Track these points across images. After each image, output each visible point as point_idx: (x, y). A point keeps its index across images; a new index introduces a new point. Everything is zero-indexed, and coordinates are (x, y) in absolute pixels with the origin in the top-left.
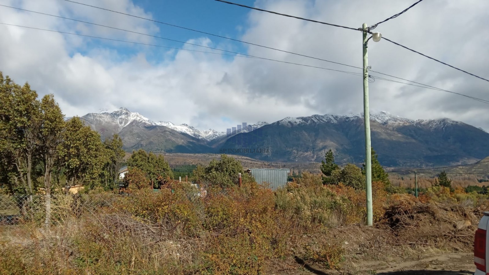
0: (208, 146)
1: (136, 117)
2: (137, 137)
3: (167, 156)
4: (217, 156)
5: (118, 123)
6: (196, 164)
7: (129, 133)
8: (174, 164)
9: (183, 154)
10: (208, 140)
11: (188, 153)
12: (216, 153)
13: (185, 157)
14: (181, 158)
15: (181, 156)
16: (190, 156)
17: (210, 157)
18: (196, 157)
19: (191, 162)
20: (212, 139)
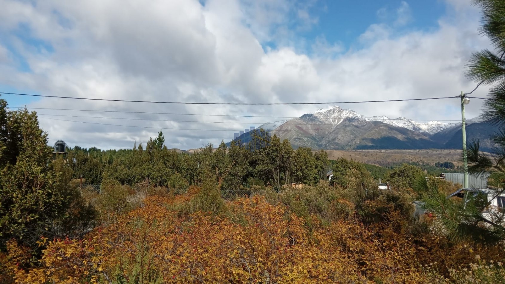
0: (431, 140)
1: (348, 114)
2: (351, 135)
3: (383, 153)
4: (442, 152)
5: (332, 121)
6: (417, 161)
7: (342, 131)
8: (391, 161)
9: (401, 150)
10: (432, 133)
11: (407, 149)
12: (441, 148)
13: (403, 154)
14: (399, 155)
15: (398, 153)
16: (409, 153)
17: (435, 152)
18: (416, 153)
19: (411, 159)
20: (436, 132)
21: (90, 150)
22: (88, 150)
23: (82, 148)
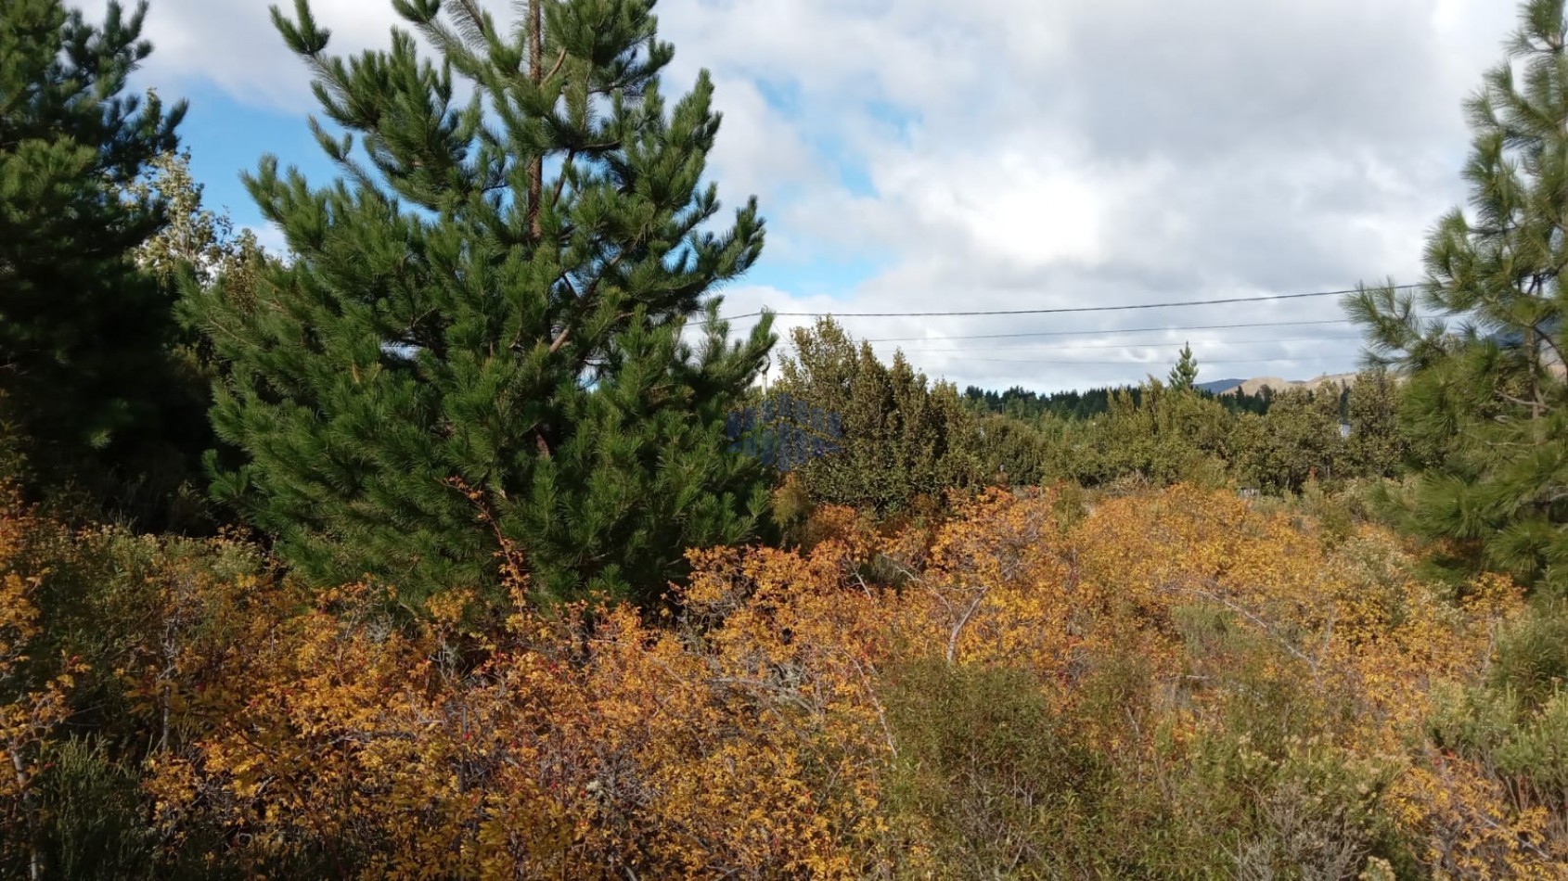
21: (1007, 395)
22: (1000, 396)
23: (985, 392)
